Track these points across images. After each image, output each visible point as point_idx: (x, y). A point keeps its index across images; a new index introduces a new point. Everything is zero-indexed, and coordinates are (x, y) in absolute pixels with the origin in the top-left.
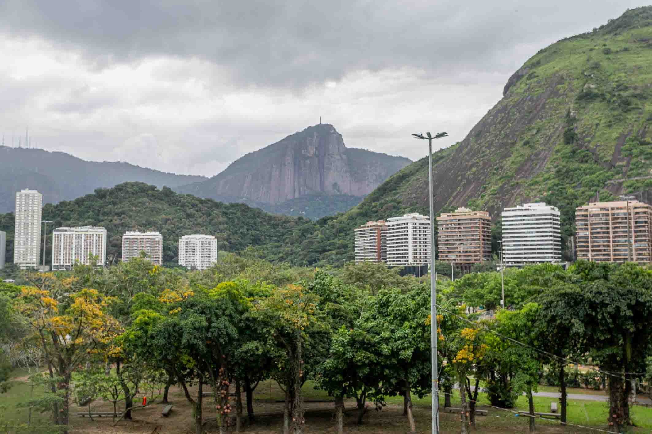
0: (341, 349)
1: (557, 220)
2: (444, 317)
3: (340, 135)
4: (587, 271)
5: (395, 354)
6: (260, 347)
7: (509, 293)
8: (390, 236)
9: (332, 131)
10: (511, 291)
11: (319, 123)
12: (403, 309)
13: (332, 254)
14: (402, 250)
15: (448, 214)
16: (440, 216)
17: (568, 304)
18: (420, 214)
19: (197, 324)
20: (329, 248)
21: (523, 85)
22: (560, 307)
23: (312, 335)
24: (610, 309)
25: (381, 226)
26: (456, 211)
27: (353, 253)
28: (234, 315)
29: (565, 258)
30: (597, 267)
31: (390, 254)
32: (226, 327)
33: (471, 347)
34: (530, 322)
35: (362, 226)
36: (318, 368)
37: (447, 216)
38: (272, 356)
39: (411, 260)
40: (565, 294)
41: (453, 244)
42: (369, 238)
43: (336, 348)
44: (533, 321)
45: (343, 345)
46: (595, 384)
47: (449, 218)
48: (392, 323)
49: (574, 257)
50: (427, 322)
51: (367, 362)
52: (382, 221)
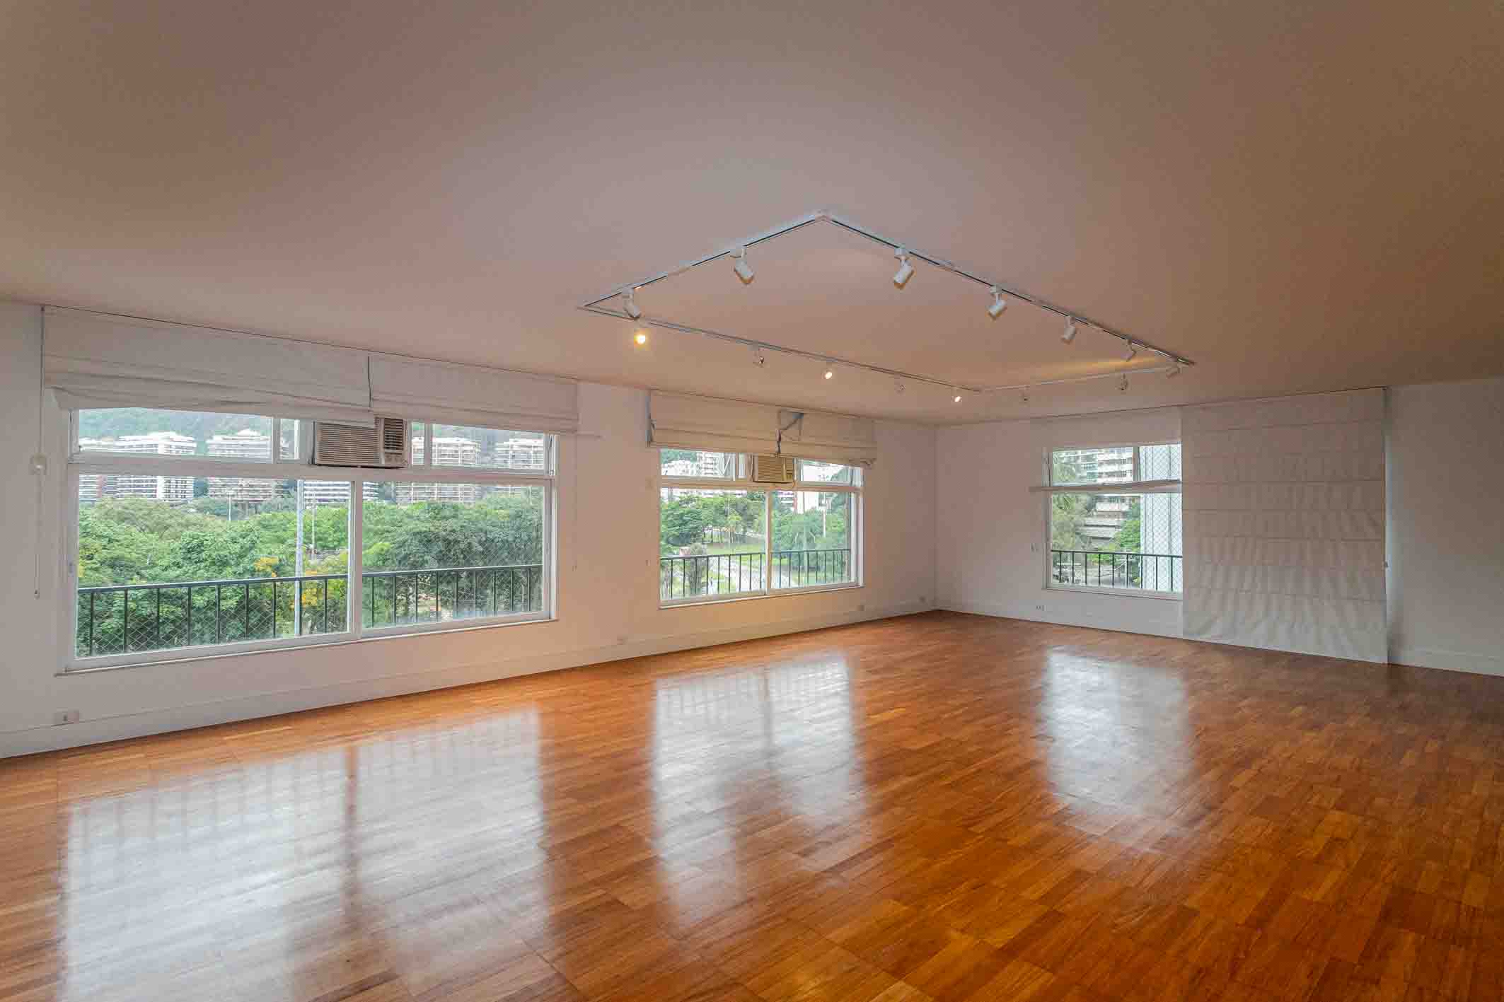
2: (280, 560)
4: (436, 511)
7: (321, 535)
10: (325, 533)
12: (226, 552)
15: (226, 437)
16: (211, 438)
17: (420, 541)
18: (178, 433)
22: (414, 546)
24: (462, 546)
25: (107, 446)
26: (238, 434)
30: (448, 506)
34: (381, 562)
37: (225, 439)
39: (160, 493)
40: (420, 533)
44: (385, 560)
47: (225, 442)
49: (393, 495)
50: (259, 566)
51: (172, 617)
52: (108, 438)
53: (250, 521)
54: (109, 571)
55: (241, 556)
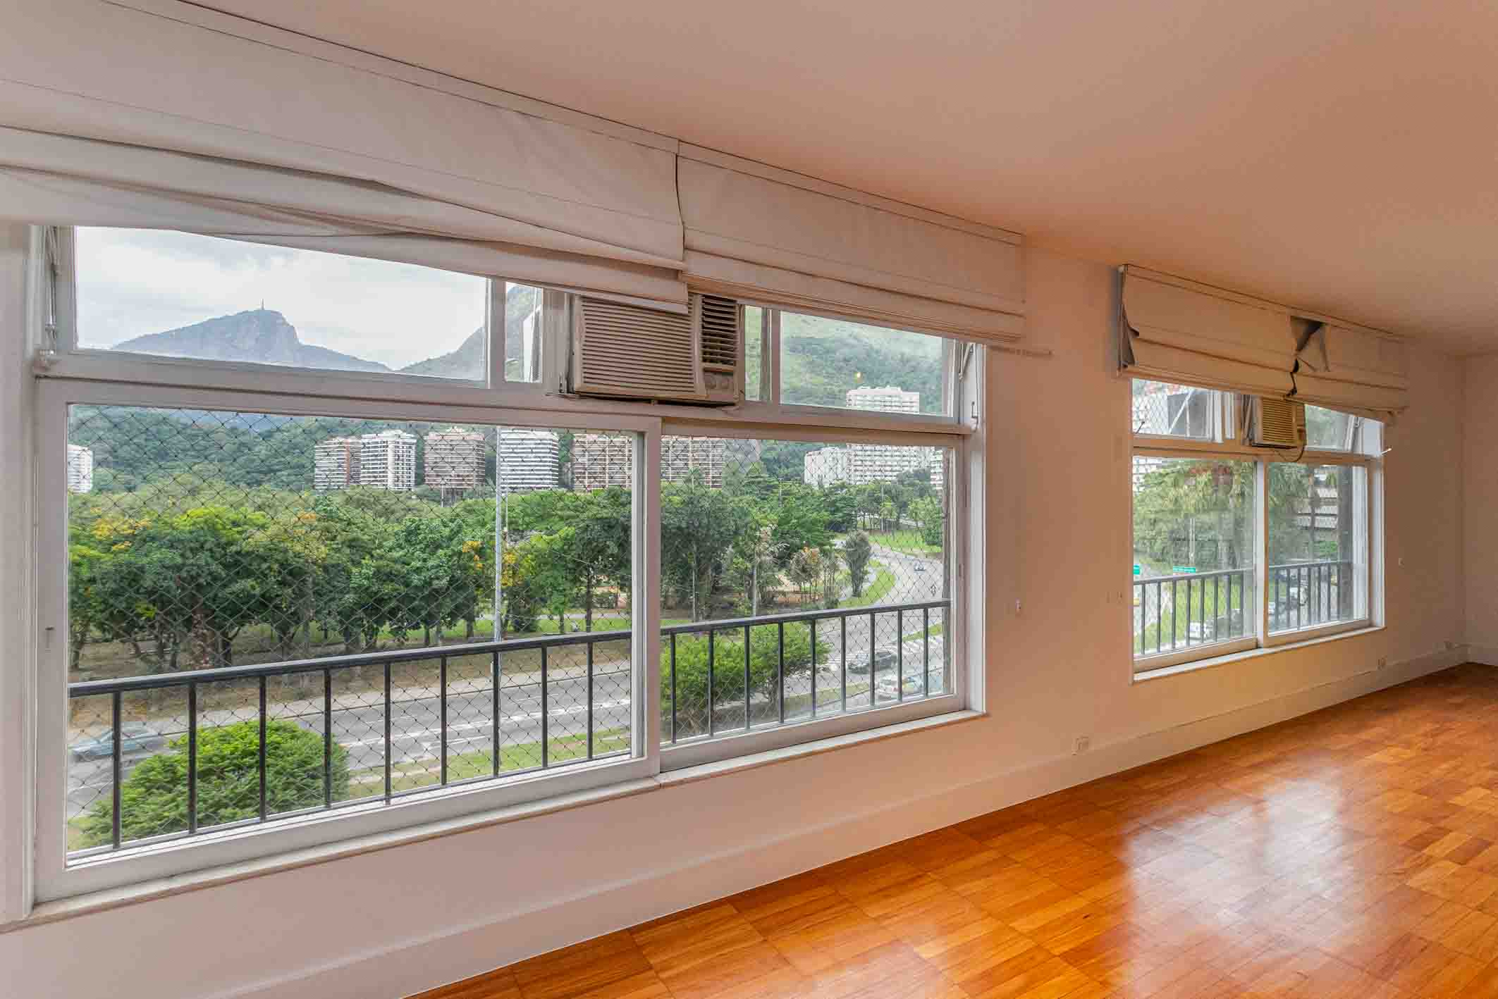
0: (366, 582)
1: (555, 445)
2: (482, 543)
3: (293, 327)
5: (428, 583)
6: (257, 586)
7: (513, 519)
8: (364, 456)
9: (281, 321)
10: (517, 516)
11: (260, 307)
12: (437, 536)
13: (283, 475)
14: (380, 472)
15: (437, 433)
16: (427, 435)
18: (403, 431)
19: (167, 562)
20: (277, 467)
21: (524, 300)
22: (595, 530)
23: (326, 569)
25: (352, 443)
26: (446, 431)
27: (312, 474)
28: (215, 549)
29: (562, 484)
31: (364, 477)
32: (207, 564)
33: (511, 572)
34: (567, 546)
35: (326, 442)
36: (333, 606)
38: (272, 595)
39: (390, 482)
41: (444, 467)
42: (335, 458)
43: (356, 581)
44: (570, 544)
45: (368, 578)
46: (609, 603)
47: (438, 437)
48: (424, 552)
49: (570, 484)
50: (464, 549)
51: (395, 594)
52: (353, 437)
53: (458, 506)
54: (348, 551)
55: (450, 539)
